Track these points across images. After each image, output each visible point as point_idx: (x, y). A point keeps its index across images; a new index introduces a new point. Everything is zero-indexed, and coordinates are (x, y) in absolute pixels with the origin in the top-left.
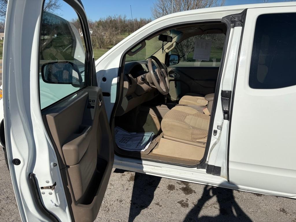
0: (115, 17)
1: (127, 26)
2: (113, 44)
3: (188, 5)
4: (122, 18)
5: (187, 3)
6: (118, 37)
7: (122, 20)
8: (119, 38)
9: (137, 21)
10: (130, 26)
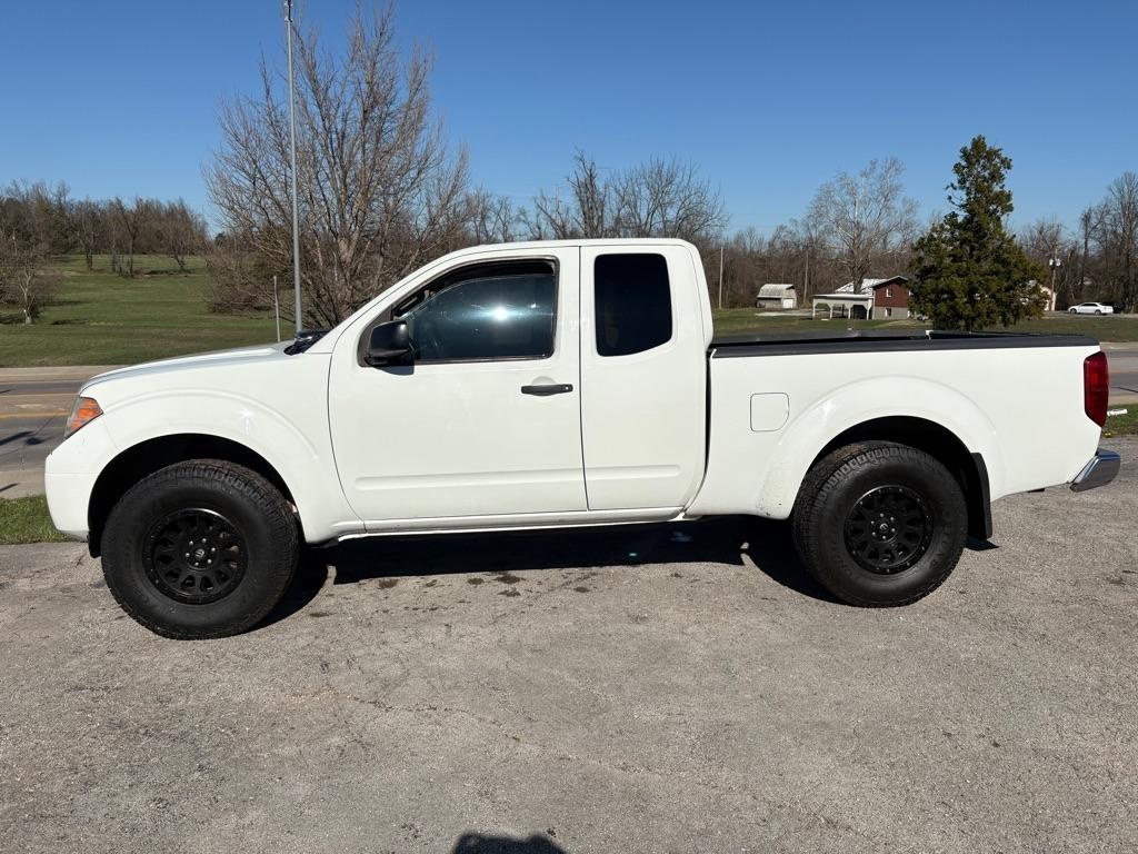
0: (17, 189)
1: (75, 228)
2: (14, 302)
3: (342, 167)
4: (51, 194)
5: (338, 160)
6: (41, 273)
7: (49, 203)
8: (42, 277)
9: (122, 208)
10: (89, 227)
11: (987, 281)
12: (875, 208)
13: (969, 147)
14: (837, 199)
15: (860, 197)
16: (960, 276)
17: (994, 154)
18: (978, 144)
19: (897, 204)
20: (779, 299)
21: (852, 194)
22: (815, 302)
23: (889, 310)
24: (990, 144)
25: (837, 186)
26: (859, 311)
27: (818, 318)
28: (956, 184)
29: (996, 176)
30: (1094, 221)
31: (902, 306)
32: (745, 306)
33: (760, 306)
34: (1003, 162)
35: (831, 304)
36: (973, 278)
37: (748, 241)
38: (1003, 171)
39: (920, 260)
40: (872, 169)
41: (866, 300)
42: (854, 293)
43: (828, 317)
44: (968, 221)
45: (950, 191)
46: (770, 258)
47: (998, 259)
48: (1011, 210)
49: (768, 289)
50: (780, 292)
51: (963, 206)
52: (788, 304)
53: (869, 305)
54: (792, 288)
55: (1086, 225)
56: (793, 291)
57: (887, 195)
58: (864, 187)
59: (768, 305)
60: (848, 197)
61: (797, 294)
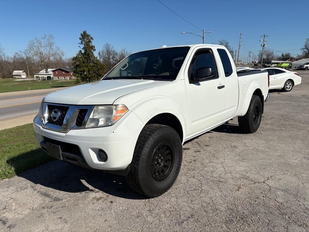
11: (93, 68)
12: (48, 48)
13: (82, 33)
14: (36, 45)
15: (43, 45)
16: (86, 67)
17: (88, 36)
18: (85, 32)
19: (54, 48)
20: (20, 75)
21: (40, 44)
22: (35, 76)
23: (58, 77)
24: (88, 33)
25: (35, 41)
26: (49, 78)
27: (36, 80)
28: (81, 43)
29: (90, 42)
30: (101, 54)
31: (62, 76)
32: (8, 78)
33: (14, 78)
34: (91, 38)
35: (40, 76)
36: (89, 68)
37: (3, 57)
38: (92, 40)
39: (75, 63)
40: (45, 37)
41: (51, 75)
42: (46, 73)
43: (40, 80)
44: (85, 53)
45: (79, 45)
46: (14, 63)
47: (94, 63)
48: (95, 50)
49: (15, 72)
50: (20, 73)
51: (83, 49)
52: (24, 77)
53: (52, 76)
54: (24, 72)
55: (99, 55)
56: (24, 73)
57: (51, 45)
58: (43, 42)
59: (17, 77)
60: (39, 45)
61: (26, 73)
